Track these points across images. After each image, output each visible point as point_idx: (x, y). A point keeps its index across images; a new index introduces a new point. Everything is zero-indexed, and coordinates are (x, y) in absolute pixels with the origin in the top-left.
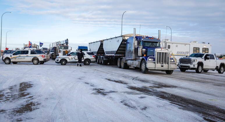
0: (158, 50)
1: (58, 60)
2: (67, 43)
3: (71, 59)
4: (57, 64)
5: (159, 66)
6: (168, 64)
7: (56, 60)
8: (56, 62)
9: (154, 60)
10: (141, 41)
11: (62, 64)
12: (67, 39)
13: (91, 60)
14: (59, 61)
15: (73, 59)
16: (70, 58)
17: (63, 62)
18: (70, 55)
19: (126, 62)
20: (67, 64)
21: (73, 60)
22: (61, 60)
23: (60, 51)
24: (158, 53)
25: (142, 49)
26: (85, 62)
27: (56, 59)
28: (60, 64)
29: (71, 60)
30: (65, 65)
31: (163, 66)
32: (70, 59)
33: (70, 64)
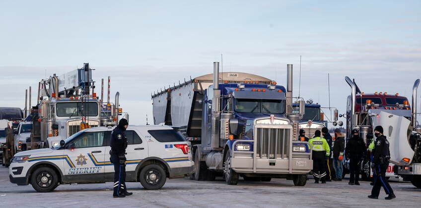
0: (263, 122)
1: (20, 170)
2: (86, 85)
3: (79, 163)
4: (15, 187)
5: (262, 164)
6: (288, 157)
7: (11, 171)
8: (13, 180)
9: (252, 149)
10: (228, 98)
11: (39, 189)
12: (87, 65)
13: (171, 165)
14: (24, 174)
15: (84, 163)
16: (74, 160)
17: (45, 179)
18: (73, 147)
19: (203, 160)
20: (60, 187)
21: (89, 167)
22: (32, 170)
23: (55, 127)
24: (259, 129)
25: (229, 121)
26: (142, 173)
27: (14, 164)
28: (30, 187)
29: (80, 169)
30: (51, 189)
31: (274, 164)
32: (71, 165)
33: (75, 186)
